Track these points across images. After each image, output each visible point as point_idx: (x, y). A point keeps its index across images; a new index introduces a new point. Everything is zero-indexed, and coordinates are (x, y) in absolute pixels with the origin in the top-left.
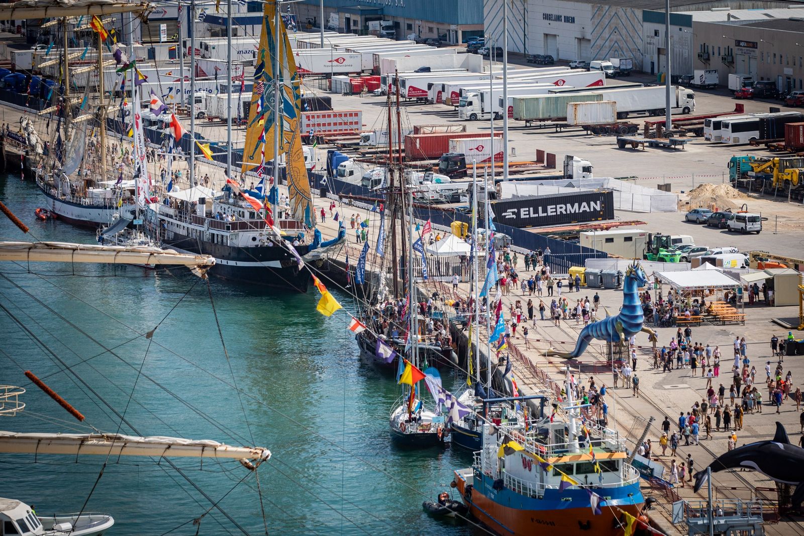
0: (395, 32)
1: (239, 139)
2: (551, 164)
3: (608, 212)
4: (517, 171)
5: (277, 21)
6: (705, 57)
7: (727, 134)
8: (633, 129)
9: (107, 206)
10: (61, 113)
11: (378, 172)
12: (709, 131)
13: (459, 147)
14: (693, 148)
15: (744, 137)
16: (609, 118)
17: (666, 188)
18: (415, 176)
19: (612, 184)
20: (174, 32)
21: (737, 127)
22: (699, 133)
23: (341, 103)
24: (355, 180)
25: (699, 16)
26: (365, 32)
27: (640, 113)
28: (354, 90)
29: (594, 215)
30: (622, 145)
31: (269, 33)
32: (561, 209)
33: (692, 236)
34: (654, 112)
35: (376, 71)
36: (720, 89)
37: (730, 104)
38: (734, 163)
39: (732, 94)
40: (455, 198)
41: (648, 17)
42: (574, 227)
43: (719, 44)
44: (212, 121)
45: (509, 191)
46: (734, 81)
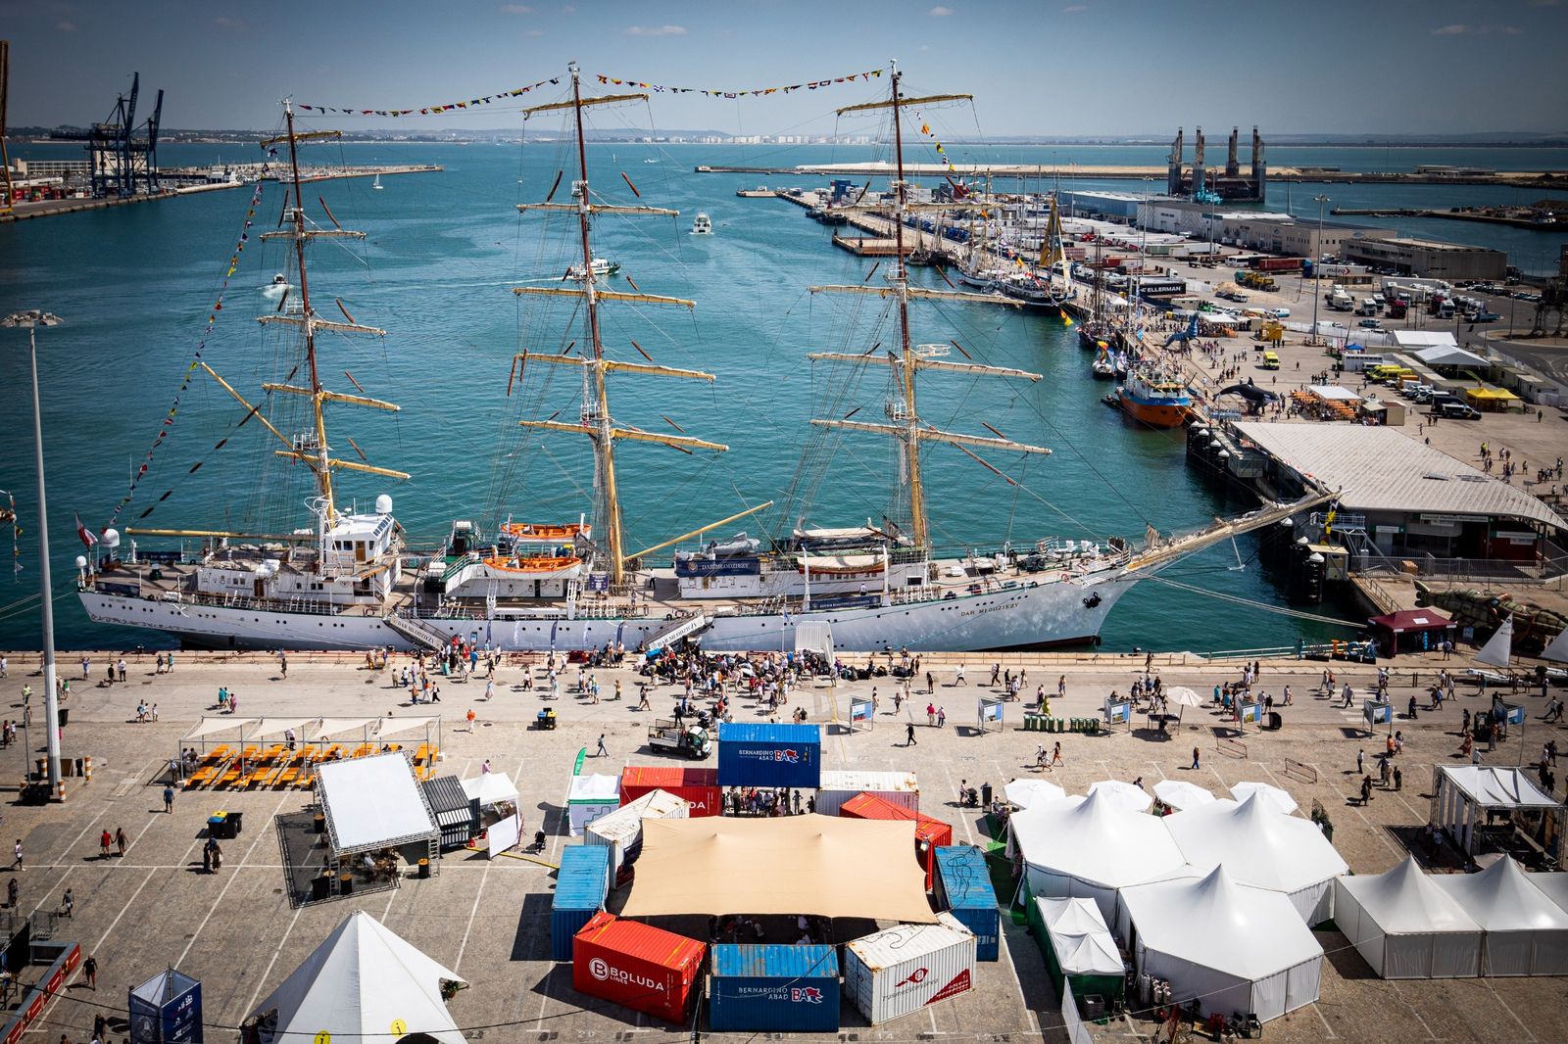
0: (1101, 218)
1: (1038, 257)
2: (1161, 271)
3: (1183, 291)
4: (1147, 273)
5: (1056, 213)
6: (1227, 232)
7: (1236, 263)
8: (1196, 259)
9: (986, 280)
10: (970, 244)
11: (1091, 271)
12: (1227, 261)
13: (1125, 263)
14: (1220, 268)
15: (1242, 264)
16: (1186, 255)
17: (1208, 283)
18: (1106, 273)
19: (1186, 280)
20: (1014, 216)
21: (1239, 260)
22: (1223, 262)
23: (1077, 245)
24: (1082, 274)
25: (1226, 216)
26: (1089, 218)
27: (1199, 253)
28: (1083, 240)
29: (1178, 292)
30: (1191, 265)
31: (1052, 218)
32: (1164, 289)
33: (1217, 302)
34: (1205, 253)
35: (1092, 233)
36: (1233, 245)
37: (1237, 251)
38: (1237, 274)
39: (1238, 247)
40: (1121, 283)
41: (1205, 216)
42: (1169, 296)
43: (1233, 227)
44: (1027, 250)
45: (1144, 281)
46: (1239, 242)
